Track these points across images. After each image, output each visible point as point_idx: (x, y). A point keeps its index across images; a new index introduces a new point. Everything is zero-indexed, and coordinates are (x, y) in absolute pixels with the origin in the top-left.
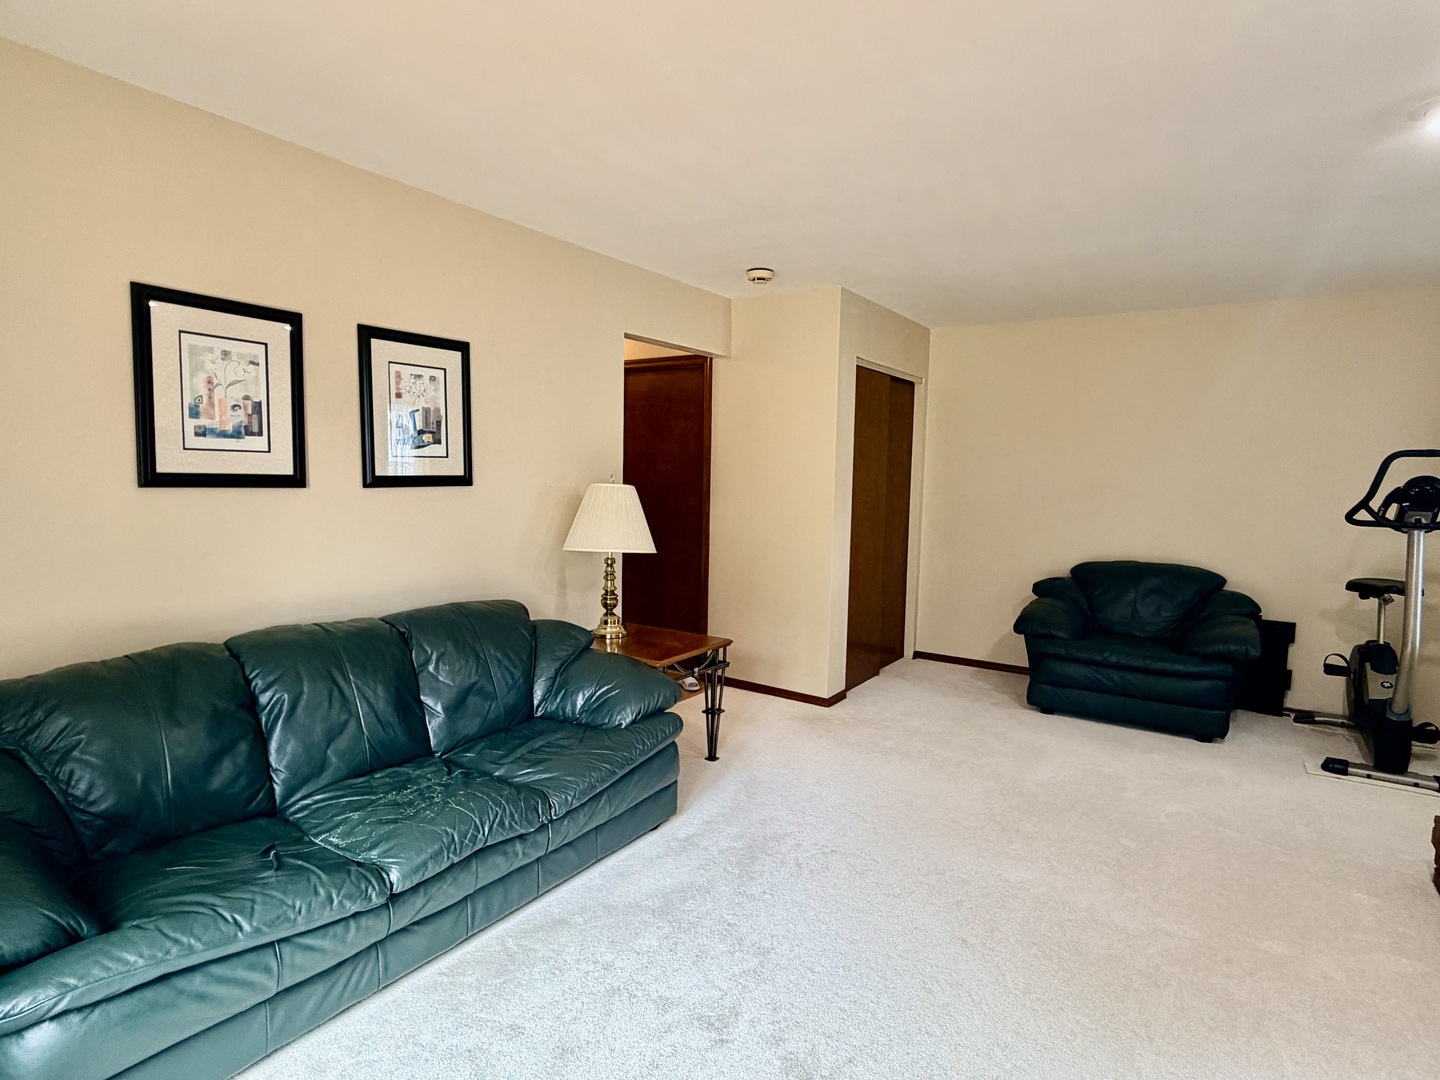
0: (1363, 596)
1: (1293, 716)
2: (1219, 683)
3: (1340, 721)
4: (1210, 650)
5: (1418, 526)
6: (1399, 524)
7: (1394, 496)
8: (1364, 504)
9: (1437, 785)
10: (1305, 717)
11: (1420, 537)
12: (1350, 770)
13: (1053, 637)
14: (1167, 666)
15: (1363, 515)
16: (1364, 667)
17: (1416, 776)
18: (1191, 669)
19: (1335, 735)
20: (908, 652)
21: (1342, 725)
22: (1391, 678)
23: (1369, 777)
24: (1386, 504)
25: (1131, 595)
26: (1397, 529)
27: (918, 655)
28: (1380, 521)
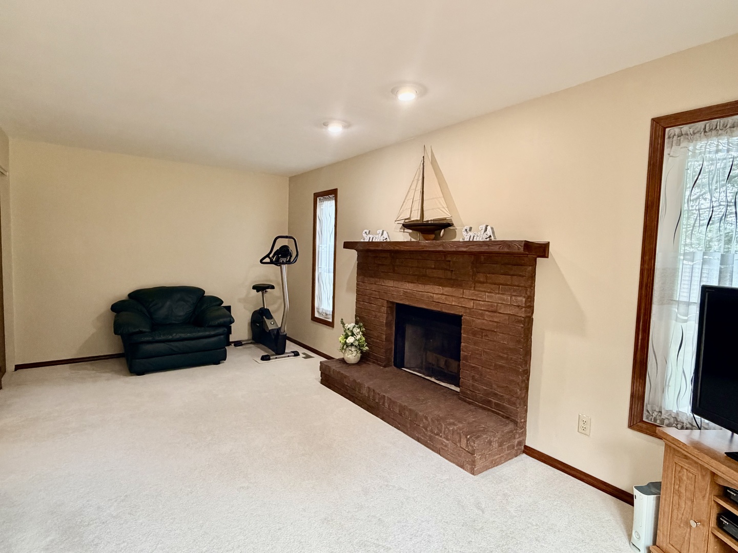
0: (258, 291)
1: (233, 344)
2: (222, 336)
3: (250, 342)
5: (283, 263)
6: (277, 263)
7: (277, 253)
8: (268, 256)
9: (293, 354)
10: (238, 344)
11: (284, 267)
12: (271, 357)
14: (201, 334)
15: (267, 260)
17: (287, 353)
18: (212, 333)
19: (250, 348)
20: (10, 367)
21: (251, 343)
22: (272, 320)
23: (276, 358)
24: (273, 257)
26: (276, 265)
28: (271, 262)
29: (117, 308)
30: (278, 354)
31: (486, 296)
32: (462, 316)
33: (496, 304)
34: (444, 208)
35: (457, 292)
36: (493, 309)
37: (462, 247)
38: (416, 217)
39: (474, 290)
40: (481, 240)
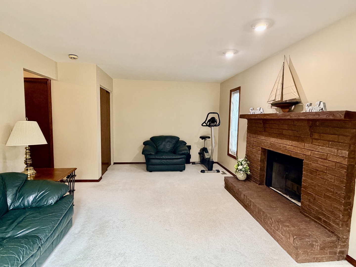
0: (202, 139)
1: (191, 163)
2: (183, 159)
3: (199, 163)
4: (181, 153)
5: (212, 126)
6: (209, 126)
7: (209, 121)
8: (205, 122)
9: (216, 171)
10: (194, 163)
11: (212, 127)
12: (205, 171)
13: (151, 154)
14: (174, 157)
15: (204, 124)
16: (204, 152)
17: (214, 170)
18: (179, 157)
19: (199, 166)
20: (112, 163)
21: (199, 164)
22: (208, 154)
23: (208, 172)
24: (208, 122)
25: (164, 143)
26: (209, 127)
27: (115, 163)
28: (207, 125)
29: (145, 143)
30: (209, 170)
31: (319, 148)
32: (303, 160)
33: (326, 154)
34: (295, 92)
35: (301, 145)
36: (325, 157)
37: (301, 116)
38: (278, 99)
39: (312, 143)
40: (316, 111)
